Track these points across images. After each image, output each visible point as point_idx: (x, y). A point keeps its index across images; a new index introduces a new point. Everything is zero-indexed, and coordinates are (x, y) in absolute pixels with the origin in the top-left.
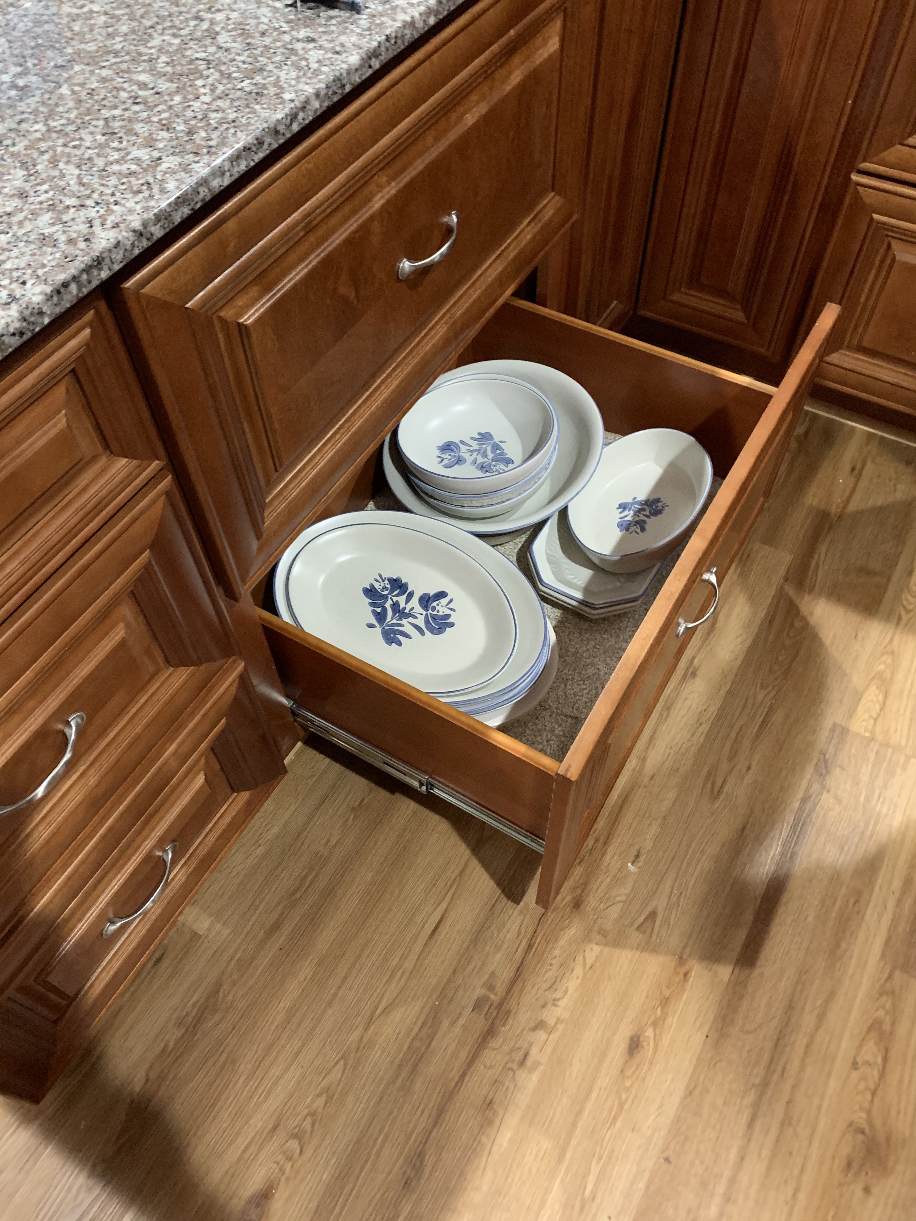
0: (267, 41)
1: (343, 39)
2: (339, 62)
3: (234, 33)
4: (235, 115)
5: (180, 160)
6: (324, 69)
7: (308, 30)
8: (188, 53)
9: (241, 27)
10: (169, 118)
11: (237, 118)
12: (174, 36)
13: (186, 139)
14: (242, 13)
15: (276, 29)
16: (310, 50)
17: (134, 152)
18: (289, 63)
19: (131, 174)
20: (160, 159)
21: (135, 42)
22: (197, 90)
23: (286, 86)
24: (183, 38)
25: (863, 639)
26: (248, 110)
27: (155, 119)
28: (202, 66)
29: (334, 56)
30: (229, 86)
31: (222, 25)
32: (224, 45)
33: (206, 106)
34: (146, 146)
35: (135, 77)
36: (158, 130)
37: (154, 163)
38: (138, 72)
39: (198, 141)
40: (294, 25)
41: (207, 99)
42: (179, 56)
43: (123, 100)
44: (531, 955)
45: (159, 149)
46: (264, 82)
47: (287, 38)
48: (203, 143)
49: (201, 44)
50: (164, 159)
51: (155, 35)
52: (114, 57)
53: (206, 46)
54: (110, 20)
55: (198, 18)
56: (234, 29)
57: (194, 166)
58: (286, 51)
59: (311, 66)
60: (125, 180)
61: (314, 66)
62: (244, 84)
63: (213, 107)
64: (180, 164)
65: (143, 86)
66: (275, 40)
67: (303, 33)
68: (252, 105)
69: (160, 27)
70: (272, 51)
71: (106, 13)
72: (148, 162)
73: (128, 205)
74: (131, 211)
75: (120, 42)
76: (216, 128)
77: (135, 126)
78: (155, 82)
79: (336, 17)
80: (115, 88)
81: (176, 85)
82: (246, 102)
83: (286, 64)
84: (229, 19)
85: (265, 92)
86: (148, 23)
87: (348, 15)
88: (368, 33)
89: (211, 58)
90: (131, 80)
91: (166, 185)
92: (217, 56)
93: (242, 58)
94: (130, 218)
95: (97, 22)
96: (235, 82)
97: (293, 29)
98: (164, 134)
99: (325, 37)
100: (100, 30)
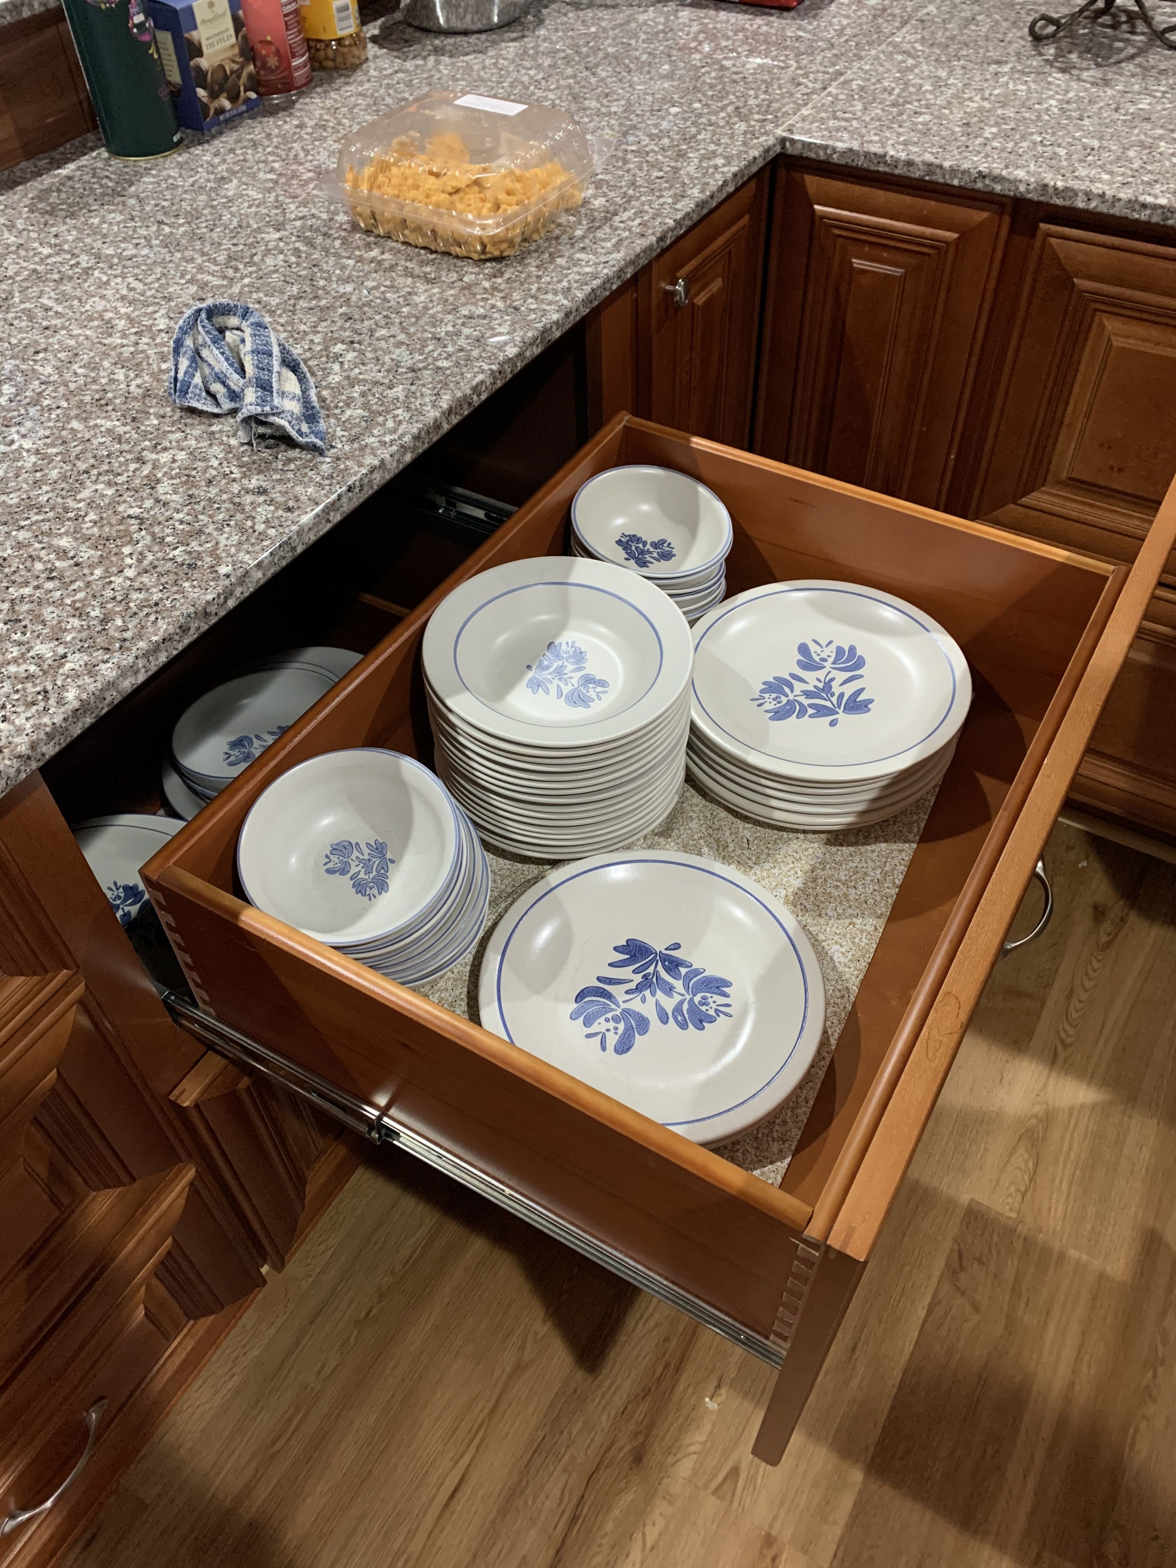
0: (214, 491)
1: (299, 489)
2: (289, 523)
3: (178, 481)
4: (160, 595)
5: (86, 658)
6: (272, 532)
7: (261, 477)
8: (121, 508)
9: (187, 472)
10: (86, 599)
11: (162, 599)
12: (109, 484)
13: (99, 628)
14: (191, 453)
15: (225, 475)
16: (259, 504)
17: (37, 648)
18: (232, 523)
19: (30, 677)
20: (64, 656)
21: (64, 493)
22: (122, 559)
23: (224, 555)
24: (119, 488)
25: (1010, 1084)
26: (175, 588)
27: (68, 601)
28: (134, 526)
29: (285, 515)
30: (160, 555)
31: (165, 470)
32: (163, 498)
33: (129, 583)
34: (51, 640)
35: (56, 542)
36: (68, 616)
37: (56, 663)
38: (60, 535)
39: (112, 632)
40: (247, 470)
41: (130, 573)
42: (110, 512)
43: (37, 573)
44: (575, 1532)
45: (66, 643)
46: (200, 549)
47: (236, 487)
48: (116, 634)
49: (137, 495)
50: (70, 657)
51: (88, 483)
52: (37, 514)
53: (142, 499)
54: (40, 462)
55: (141, 460)
56: (178, 476)
57: (103, 666)
58: (231, 506)
59: (256, 527)
60: (19, 687)
61: (260, 527)
62: (176, 552)
63: (137, 585)
64: (86, 665)
65: (62, 554)
66: (221, 491)
67: (254, 482)
68: (180, 582)
69: (95, 472)
70: (216, 506)
71: (37, 452)
72: (50, 662)
73: (17, 722)
74: (19, 730)
75: (47, 492)
76: (135, 614)
77: (44, 611)
78: (77, 549)
79: (295, 459)
80: (30, 557)
81: (100, 553)
82: (175, 577)
83: (228, 525)
84: (174, 461)
85: (199, 563)
86: (82, 466)
87: (309, 456)
88: (327, 482)
89: (145, 515)
90: (50, 546)
91: (66, 694)
92: (152, 513)
93: (180, 516)
94: (17, 740)
95: (26, 464)
96: (167, 549)
97: (244, 476)
98: (76, 622)
99: (279, 488)
100: (26, 475)
